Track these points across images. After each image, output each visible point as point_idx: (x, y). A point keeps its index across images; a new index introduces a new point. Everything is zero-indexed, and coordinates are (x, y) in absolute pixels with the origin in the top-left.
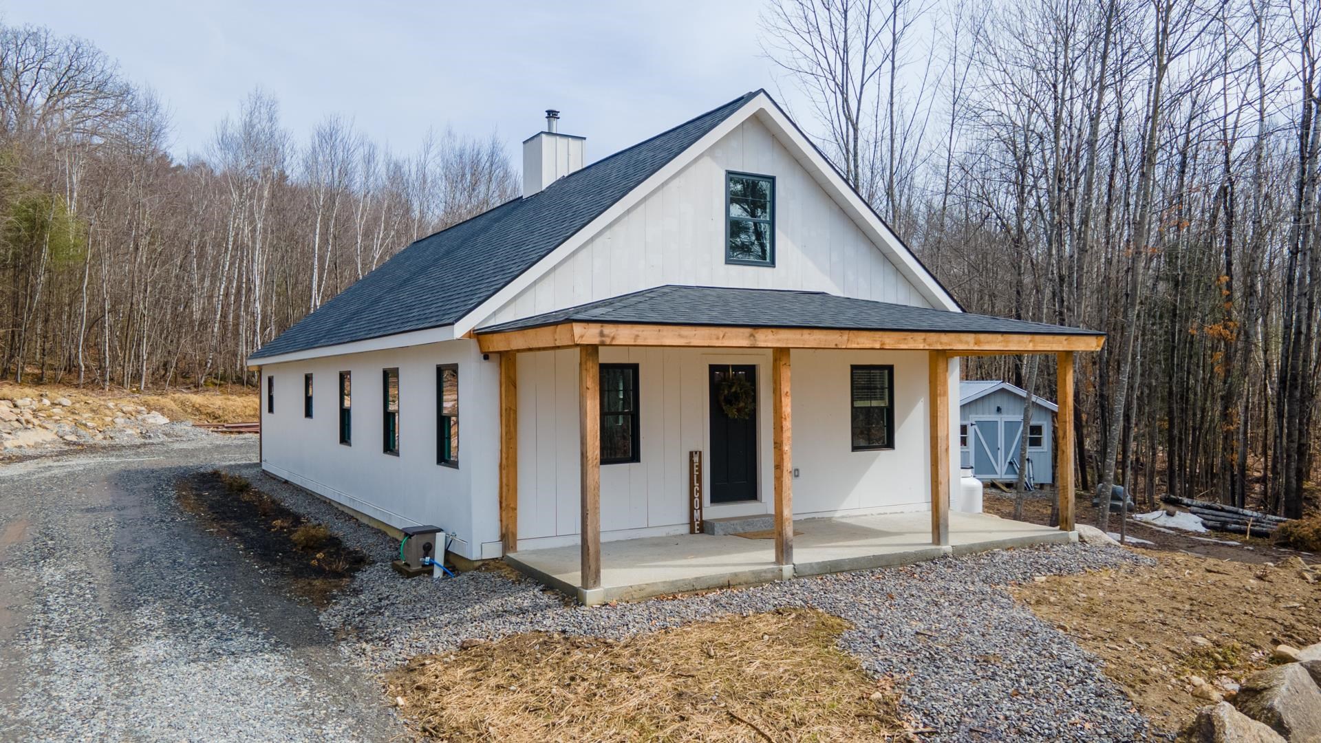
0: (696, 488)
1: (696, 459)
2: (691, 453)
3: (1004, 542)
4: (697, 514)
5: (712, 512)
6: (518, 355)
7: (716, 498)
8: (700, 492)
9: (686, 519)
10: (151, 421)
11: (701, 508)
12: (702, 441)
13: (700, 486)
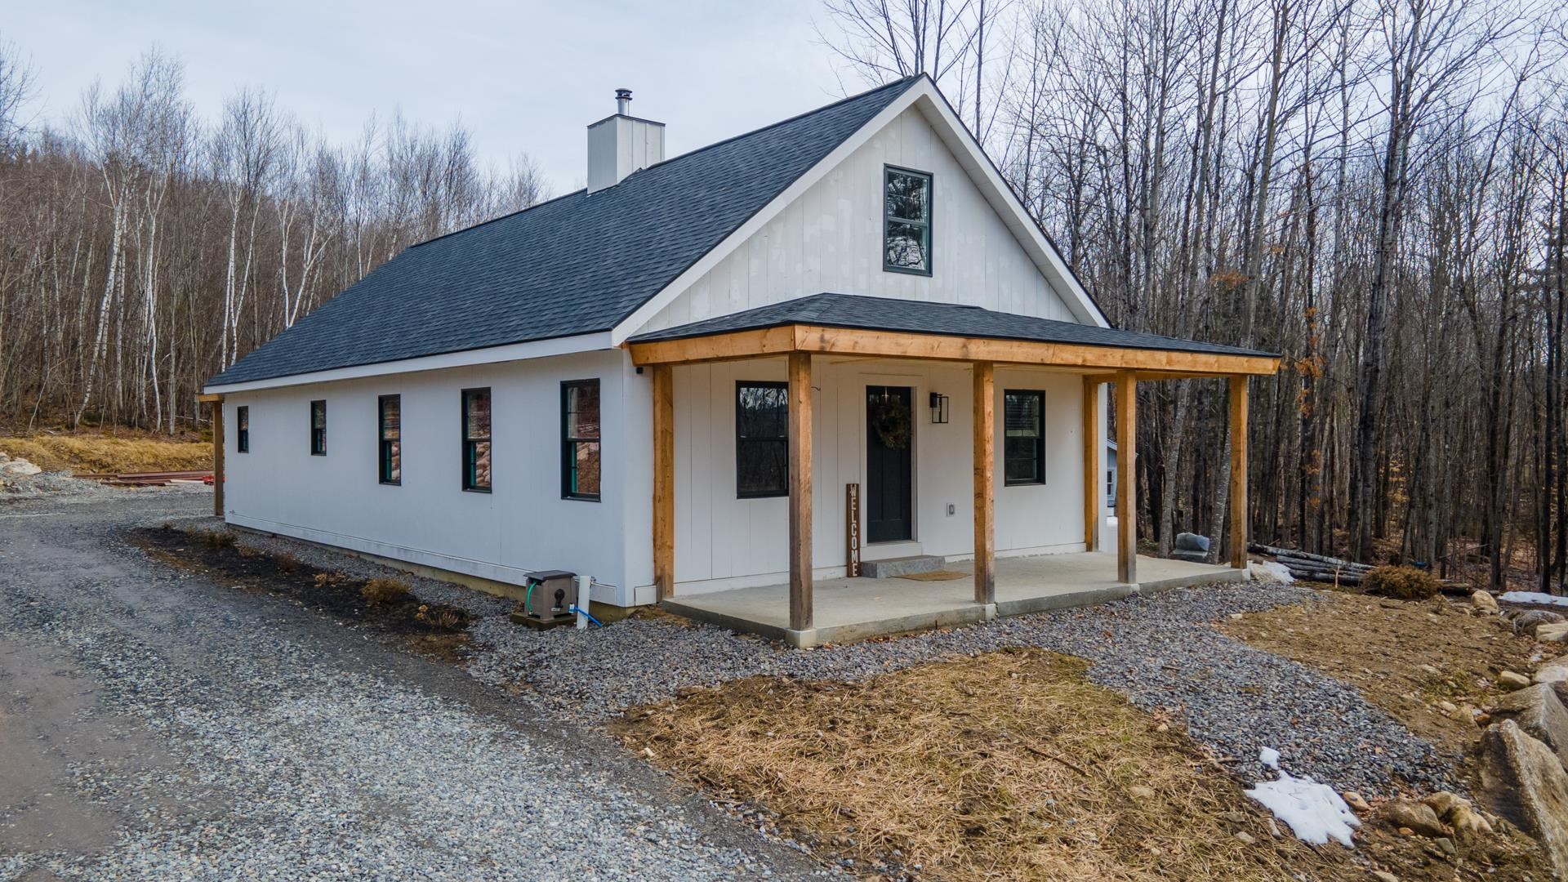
0: (854, 525)
1: (853, 493)
2: (848, 487)
3: (1185, 580)
4: (854, 555)
5: (870, 553)
6: (675, 369)
7: (872, 539)
8: (858, 530)
9: (842, 561)
10: (17, 470)
11: (858, 549)
12: (859, 474)
13: (858, 524)
